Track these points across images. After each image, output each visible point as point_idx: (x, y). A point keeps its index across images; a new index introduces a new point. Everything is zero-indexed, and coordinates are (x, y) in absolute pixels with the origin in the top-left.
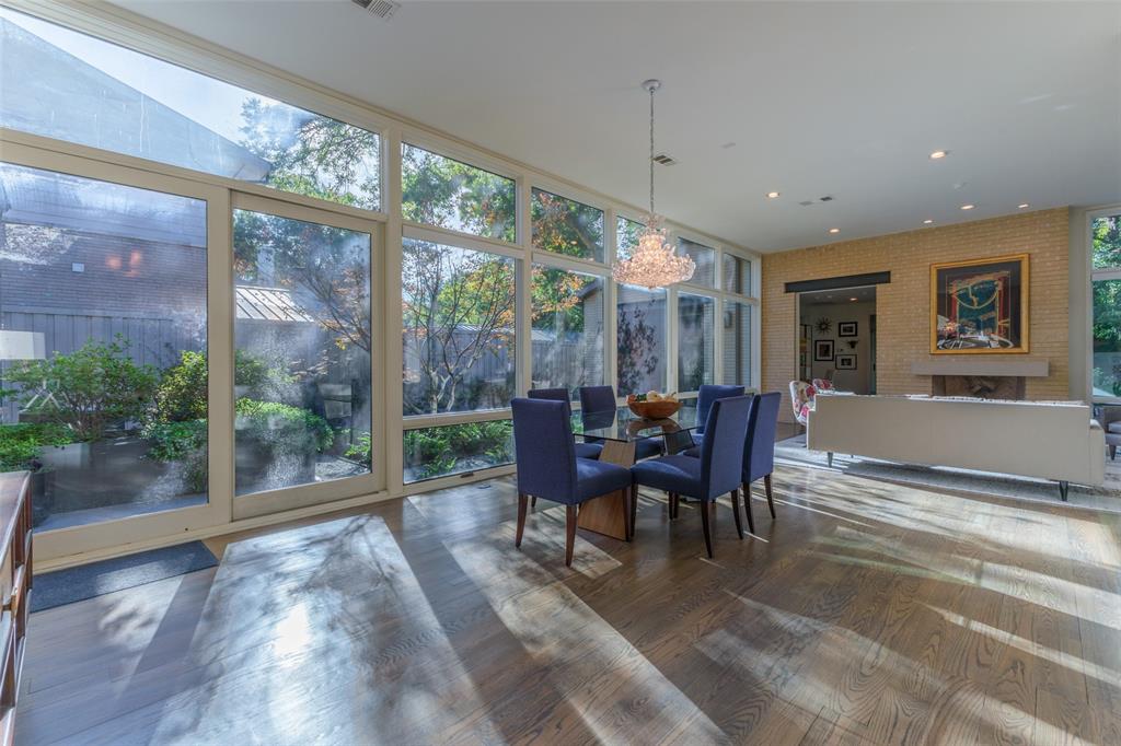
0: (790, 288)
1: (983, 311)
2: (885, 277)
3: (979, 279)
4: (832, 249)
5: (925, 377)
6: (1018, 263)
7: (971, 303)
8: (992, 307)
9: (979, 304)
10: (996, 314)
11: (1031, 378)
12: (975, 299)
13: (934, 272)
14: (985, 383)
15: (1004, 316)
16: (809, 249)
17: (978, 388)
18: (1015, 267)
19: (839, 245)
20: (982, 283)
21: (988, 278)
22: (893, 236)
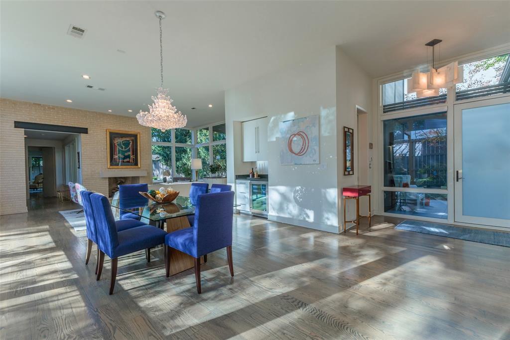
0: (18, 125)
1: (126, 152)
2: (85, 131)
3: (124, 139)
4: (53, 108)
5: (105, 178)
6: (137, 135)
7: (122, 148)
8: (129, 151)
9: (125, 149)
10: (130, 153)
11: (142, 177)
12: (123, 147)
13: (108, 133)
14: (122, 180)
15: (133, 154)
16: (34, 104)
17: (119, 182)
18: (135, 136)
19: (57, 107)
20: (126, 141)
21: (128, 139)
22: (89, 112)
